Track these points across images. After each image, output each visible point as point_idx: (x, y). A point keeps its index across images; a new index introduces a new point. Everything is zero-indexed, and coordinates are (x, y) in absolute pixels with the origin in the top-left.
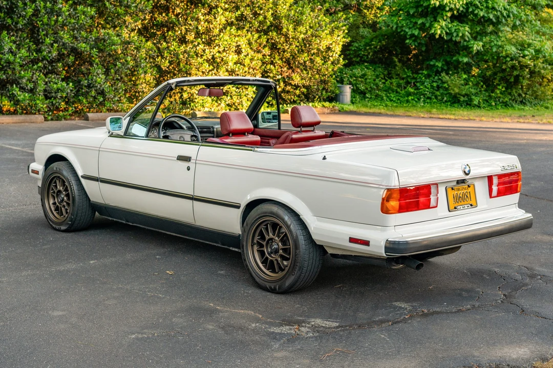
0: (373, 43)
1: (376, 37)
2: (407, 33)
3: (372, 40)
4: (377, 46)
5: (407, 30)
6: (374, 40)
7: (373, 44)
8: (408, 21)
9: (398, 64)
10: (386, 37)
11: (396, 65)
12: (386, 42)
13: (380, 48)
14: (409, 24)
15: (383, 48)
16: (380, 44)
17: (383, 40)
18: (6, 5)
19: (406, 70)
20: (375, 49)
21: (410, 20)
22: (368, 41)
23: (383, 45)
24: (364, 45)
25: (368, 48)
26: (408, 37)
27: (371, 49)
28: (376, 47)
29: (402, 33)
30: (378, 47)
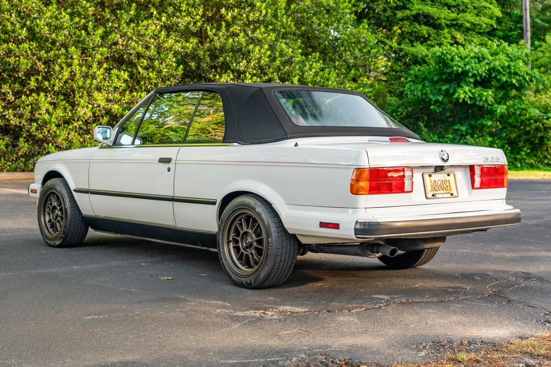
0: (399, 109)
1: (402, 104)
2: (431, 99)
3: (398, 107)
4: (403, 112)
5: (431, 97)
6: (401, 107)
7: (399, 111)
8: (431, 88)
9: (423, 129)
10: (412, 104)
11: (422, 130)
12: (412, 109)
13: (407, 114)
14: (433, 90)
15: (409, 114)
16: (406, 110)
17: (410, 107)
18: (43, 68)
19: (432, 135)
20: (402, 116)
21: (434, 87)
22: (394, 108)
23: (410, 112)
24: (390, 112)
25: (394, 114)
26: (433, 103)
27: (397, 115)
28: (402, 114)
29: (427, 100)
30: (405, 113)
